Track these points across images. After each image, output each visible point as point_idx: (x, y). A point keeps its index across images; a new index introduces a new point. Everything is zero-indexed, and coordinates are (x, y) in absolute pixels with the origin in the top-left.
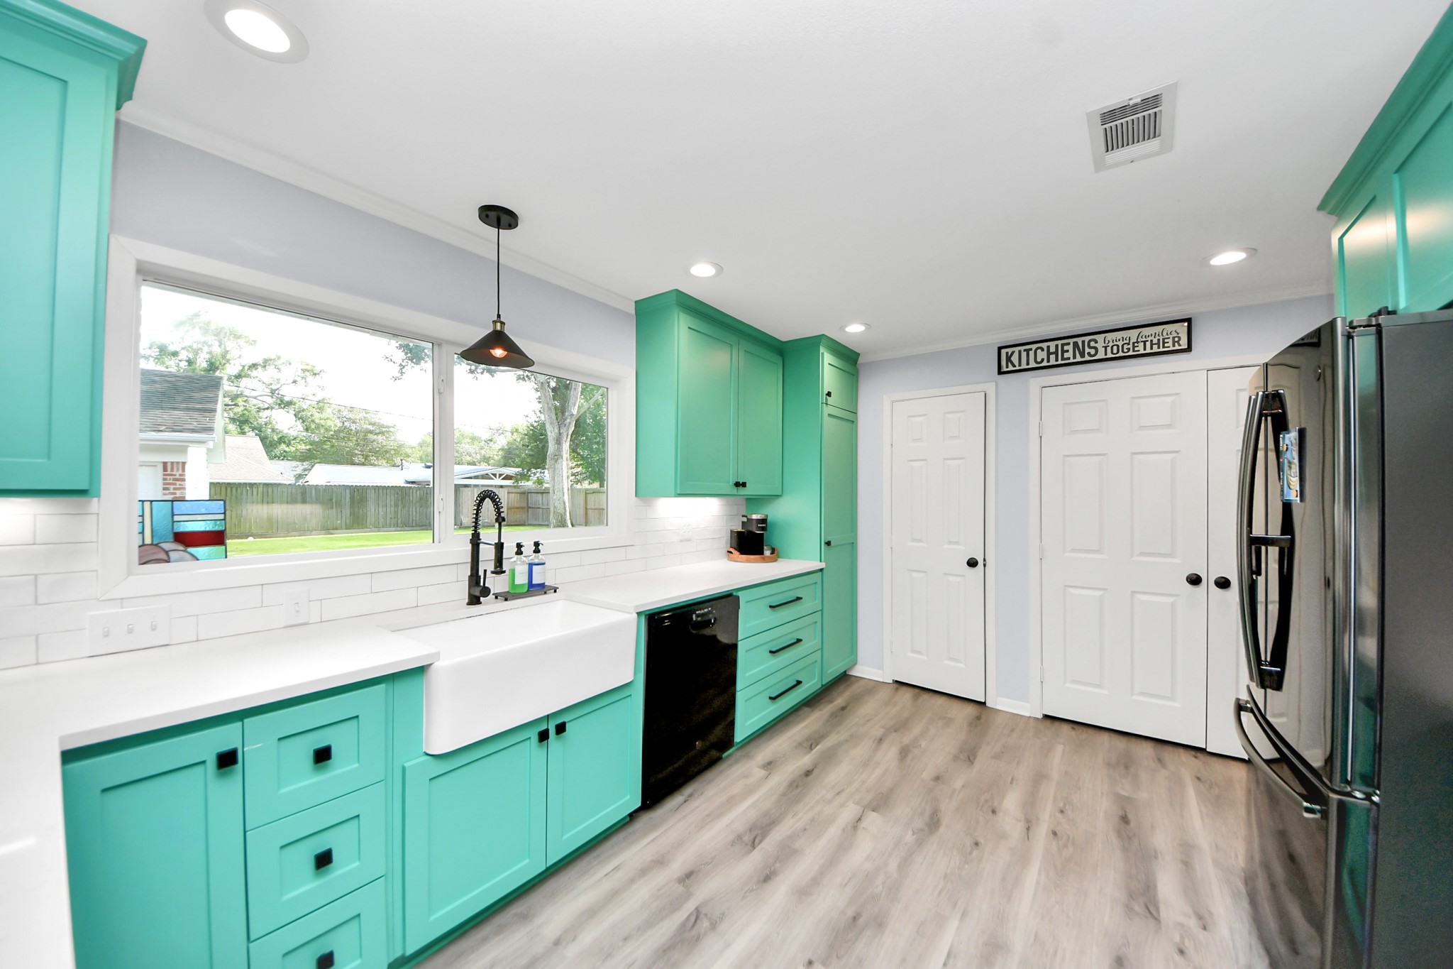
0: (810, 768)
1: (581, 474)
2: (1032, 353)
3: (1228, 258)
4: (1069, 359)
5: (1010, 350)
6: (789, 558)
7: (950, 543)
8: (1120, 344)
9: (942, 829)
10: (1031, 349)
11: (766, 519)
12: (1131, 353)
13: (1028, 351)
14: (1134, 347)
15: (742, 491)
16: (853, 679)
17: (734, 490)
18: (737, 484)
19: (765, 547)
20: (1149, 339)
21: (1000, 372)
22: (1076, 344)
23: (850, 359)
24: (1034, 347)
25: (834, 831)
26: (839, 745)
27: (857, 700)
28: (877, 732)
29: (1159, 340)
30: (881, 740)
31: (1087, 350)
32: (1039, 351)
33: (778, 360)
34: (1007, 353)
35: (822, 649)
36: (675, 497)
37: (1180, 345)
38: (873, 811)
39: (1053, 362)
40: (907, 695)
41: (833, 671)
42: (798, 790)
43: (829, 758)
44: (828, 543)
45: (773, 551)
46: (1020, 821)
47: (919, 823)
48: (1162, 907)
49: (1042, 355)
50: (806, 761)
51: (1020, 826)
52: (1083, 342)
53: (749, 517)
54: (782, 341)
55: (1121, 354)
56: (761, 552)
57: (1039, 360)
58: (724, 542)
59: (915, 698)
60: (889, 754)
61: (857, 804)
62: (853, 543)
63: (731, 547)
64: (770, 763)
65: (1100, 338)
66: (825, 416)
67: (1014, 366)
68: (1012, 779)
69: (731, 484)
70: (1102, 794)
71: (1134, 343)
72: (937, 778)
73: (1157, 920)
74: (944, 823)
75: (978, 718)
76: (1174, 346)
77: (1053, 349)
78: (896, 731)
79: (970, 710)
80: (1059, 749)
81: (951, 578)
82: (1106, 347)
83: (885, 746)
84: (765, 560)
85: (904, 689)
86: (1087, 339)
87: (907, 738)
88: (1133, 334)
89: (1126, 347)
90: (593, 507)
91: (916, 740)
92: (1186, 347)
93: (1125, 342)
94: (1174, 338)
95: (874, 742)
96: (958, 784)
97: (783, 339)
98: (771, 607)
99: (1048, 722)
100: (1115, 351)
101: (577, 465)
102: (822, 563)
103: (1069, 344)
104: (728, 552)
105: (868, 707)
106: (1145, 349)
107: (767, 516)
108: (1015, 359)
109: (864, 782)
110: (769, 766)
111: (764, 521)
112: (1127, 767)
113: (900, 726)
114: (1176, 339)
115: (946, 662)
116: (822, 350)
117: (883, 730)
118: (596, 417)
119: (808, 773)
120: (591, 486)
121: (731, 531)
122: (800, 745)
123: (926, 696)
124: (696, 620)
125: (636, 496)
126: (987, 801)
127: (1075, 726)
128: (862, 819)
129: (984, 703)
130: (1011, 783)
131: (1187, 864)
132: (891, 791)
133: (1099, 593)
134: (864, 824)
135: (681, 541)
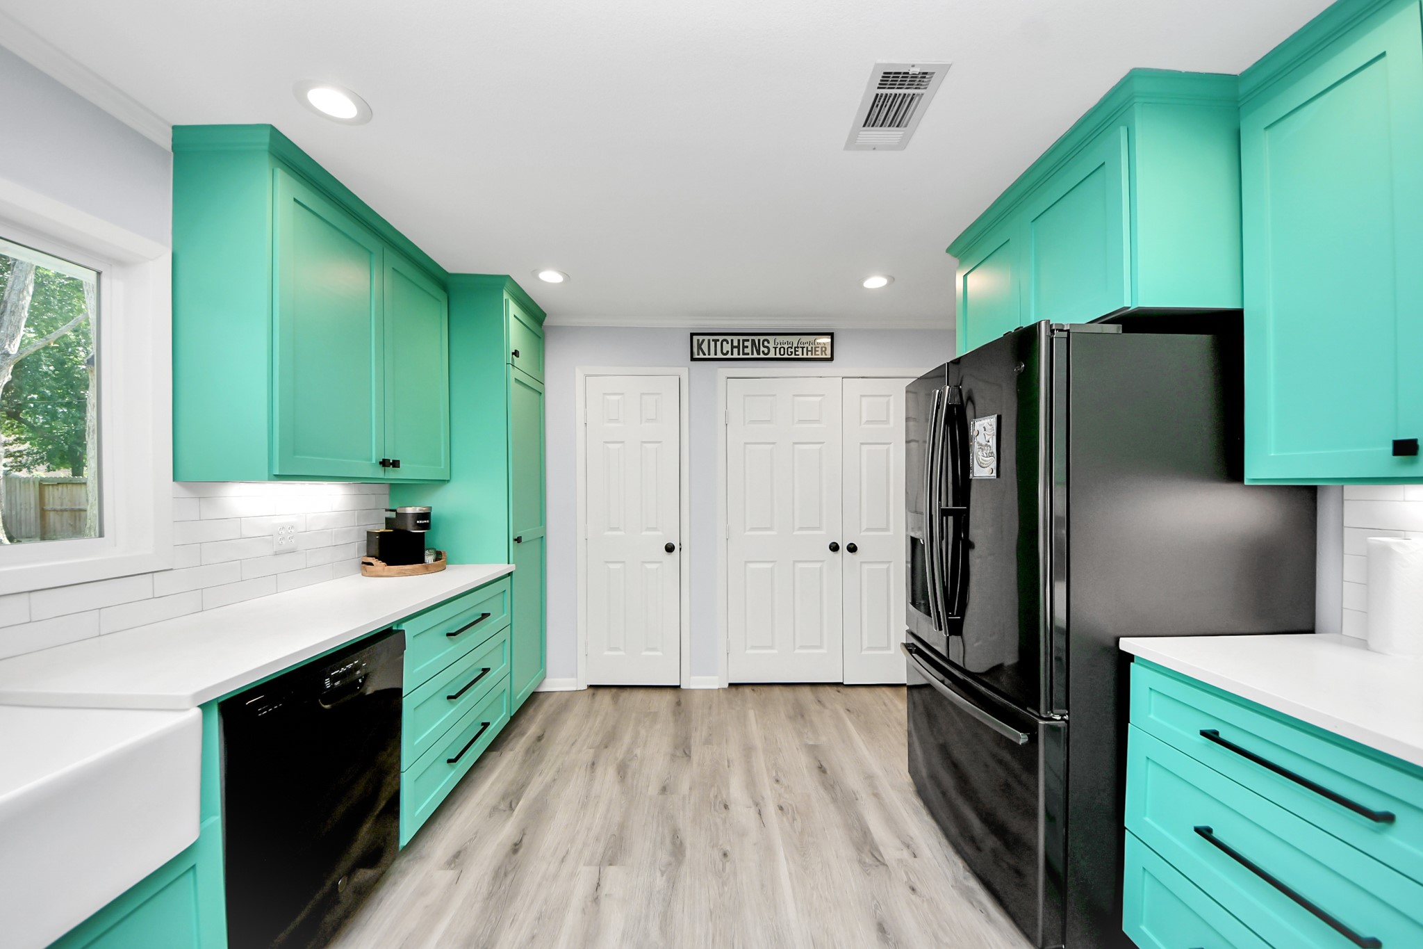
0: (516, 840)
1: (28, 454)
2: (719, 344)
3: (876, 282)
4: (748, 354)
5: (701, 338)
6: (461, 563)
7: (648, 529)
8: (786, 346)
9: (688, 853)
10: (718, 340)
11: (430, 513)
12: (793, 356)
13: (715, 341)
14: (795, 351)
15: (392, 474)
16: (541, 696)
17: (380, 473)
18: (384, 463)
19: (427, 552)
20: (806, 346)
21: (693, 359)
22: (753, 341)
23: (536, 316)
24: (721, 338)
25: (572, 919)
26: (548, 788)
27: (554, 720)
28: (587, 755)
29: (812, 347)
30: (593, 764)
31: (762, 349)
32: (725, 343)
33: (442, 296)
34: (698, 340)
35: (511, 672)
36: (270, 479)
37: (826, 355)
38: (611, 865)
39: (735, 356)
40: (605, 698)
41: (521, 696)
42: (510, 877)
43: (539, 812)
44: (518, 540)
45: (439, 556)
46: (751, 807)
47: (664, 856)
48: (882, 849)
49: (727, 347)
50: (507, 831)
51: (752, 812)
52: (759, 340)
53: (399, 511)
54: (447, 273)
55: (786, 356)
56: (421, 560)
57: (725, 352)
58: (356, 548)
59: (615, 700)
60: (607, 777)
61: (590, 864)
62: (542, 537)
63: (369, 556)
64: (457, 855)
65: (771, 338)
66: (512, 381)
67: (705, 354)
68: (728, 761)
69: (374, 461)
70: (797, 748)
71: (795, 348)
72: (664, 790)
73: (884, 864)
74: (687, 844)
75: (679, 704)
76: (822, 354)
77: (735, 344)
78: (606, 747)
79: (669, 696)
80: (751, 714)
81: (649, 566)
82: (775, 348)
83: (599, 770)
84: (428, 570)
85: (601, 692)
86: (762, 338)
87: (620, 752)
88: (795, 339)
89: (790, 350)
90: (59, 507)
91: (629, 750)
92: (830, 357)
93: (789, 346)
94: (822, 348)
95: (586, 770)
96: (684, 787)
97: (449, 270)
98: (449, 635)
99: (734, 689)
100: (782, 353)
101: (19, 439)
102: (511, 565)
103: (748, 340)
104: (363, 563)
105: (568, 728)
106: (803, 354)
107: (431, 508)
108: (705, 347)
109: (589, 829)
110: (457, 859)
111: (426, 515)
112: (802, 716)
113: (609, 739)
114: (824, 349)
115: (645, 653)
116: (506, 296)
117: (592, 751)
118: (63, 363)
119: (516, 848)
120: (52, 474)
121: (368, 532)
122: (495, 809)
123: (625, 694)
124: (332, 687)
125: (174, 480)
126: (716, 797)
127: (755, 688)
128: (602, 883)
129: (679, 686)
130: (729, 767)
131: (876, 795)
132: (622, 827)
133: (769, 566)
134: (606, 888)
135: (276, 554)
